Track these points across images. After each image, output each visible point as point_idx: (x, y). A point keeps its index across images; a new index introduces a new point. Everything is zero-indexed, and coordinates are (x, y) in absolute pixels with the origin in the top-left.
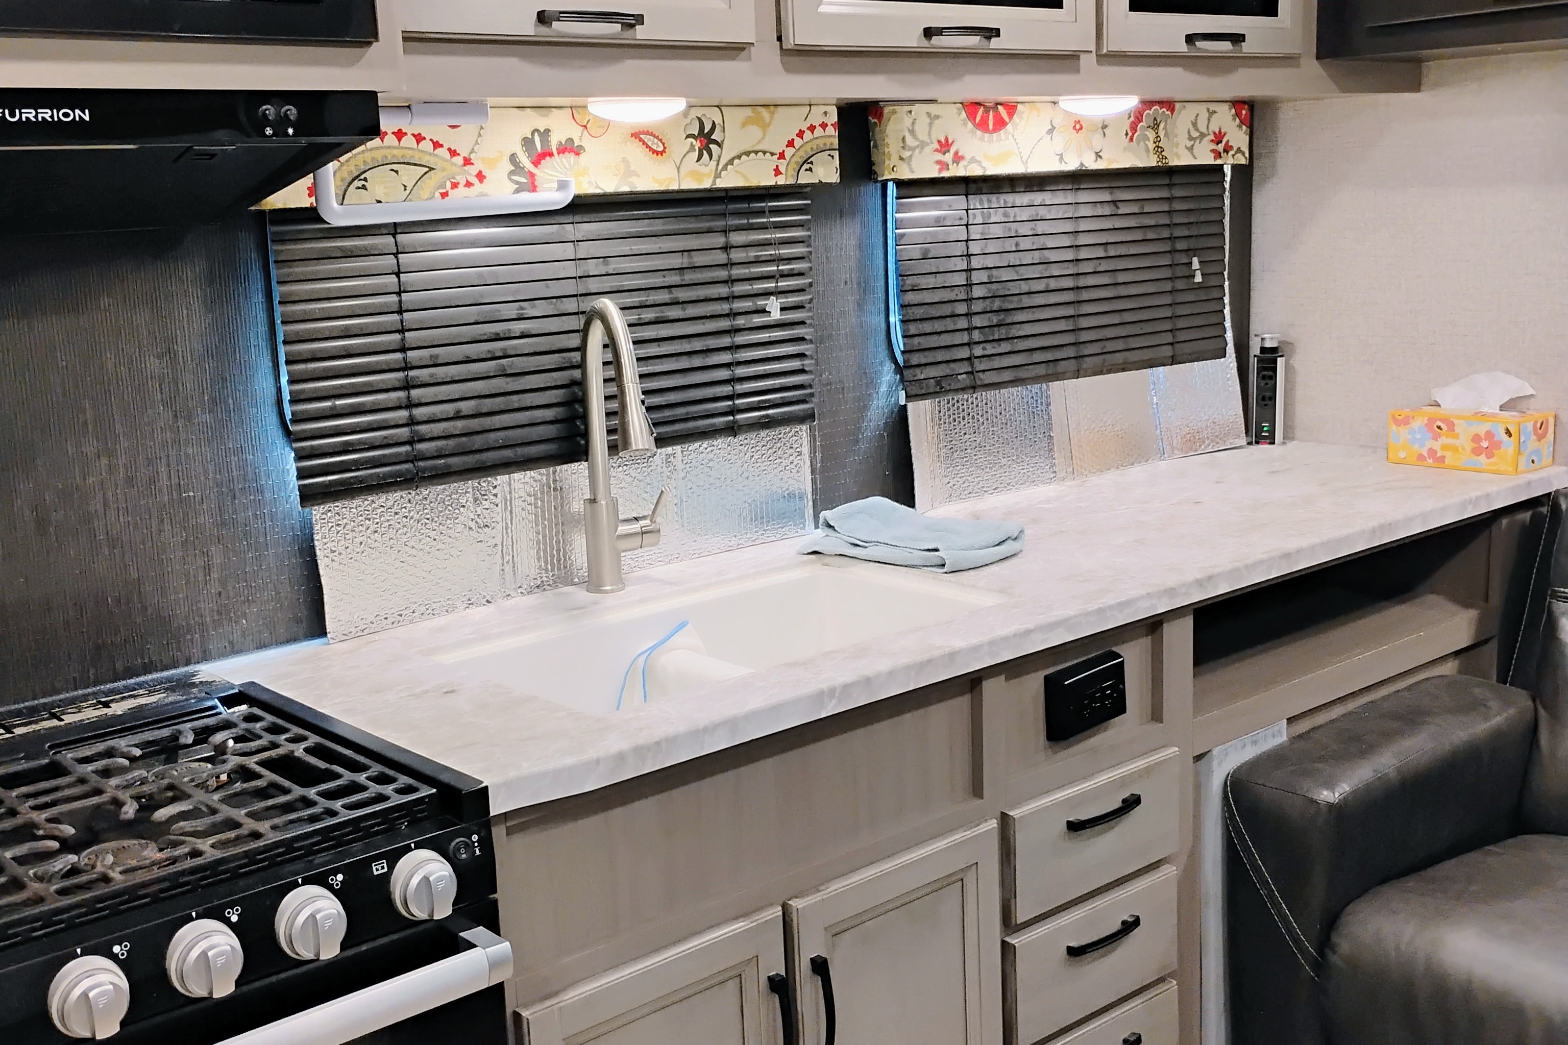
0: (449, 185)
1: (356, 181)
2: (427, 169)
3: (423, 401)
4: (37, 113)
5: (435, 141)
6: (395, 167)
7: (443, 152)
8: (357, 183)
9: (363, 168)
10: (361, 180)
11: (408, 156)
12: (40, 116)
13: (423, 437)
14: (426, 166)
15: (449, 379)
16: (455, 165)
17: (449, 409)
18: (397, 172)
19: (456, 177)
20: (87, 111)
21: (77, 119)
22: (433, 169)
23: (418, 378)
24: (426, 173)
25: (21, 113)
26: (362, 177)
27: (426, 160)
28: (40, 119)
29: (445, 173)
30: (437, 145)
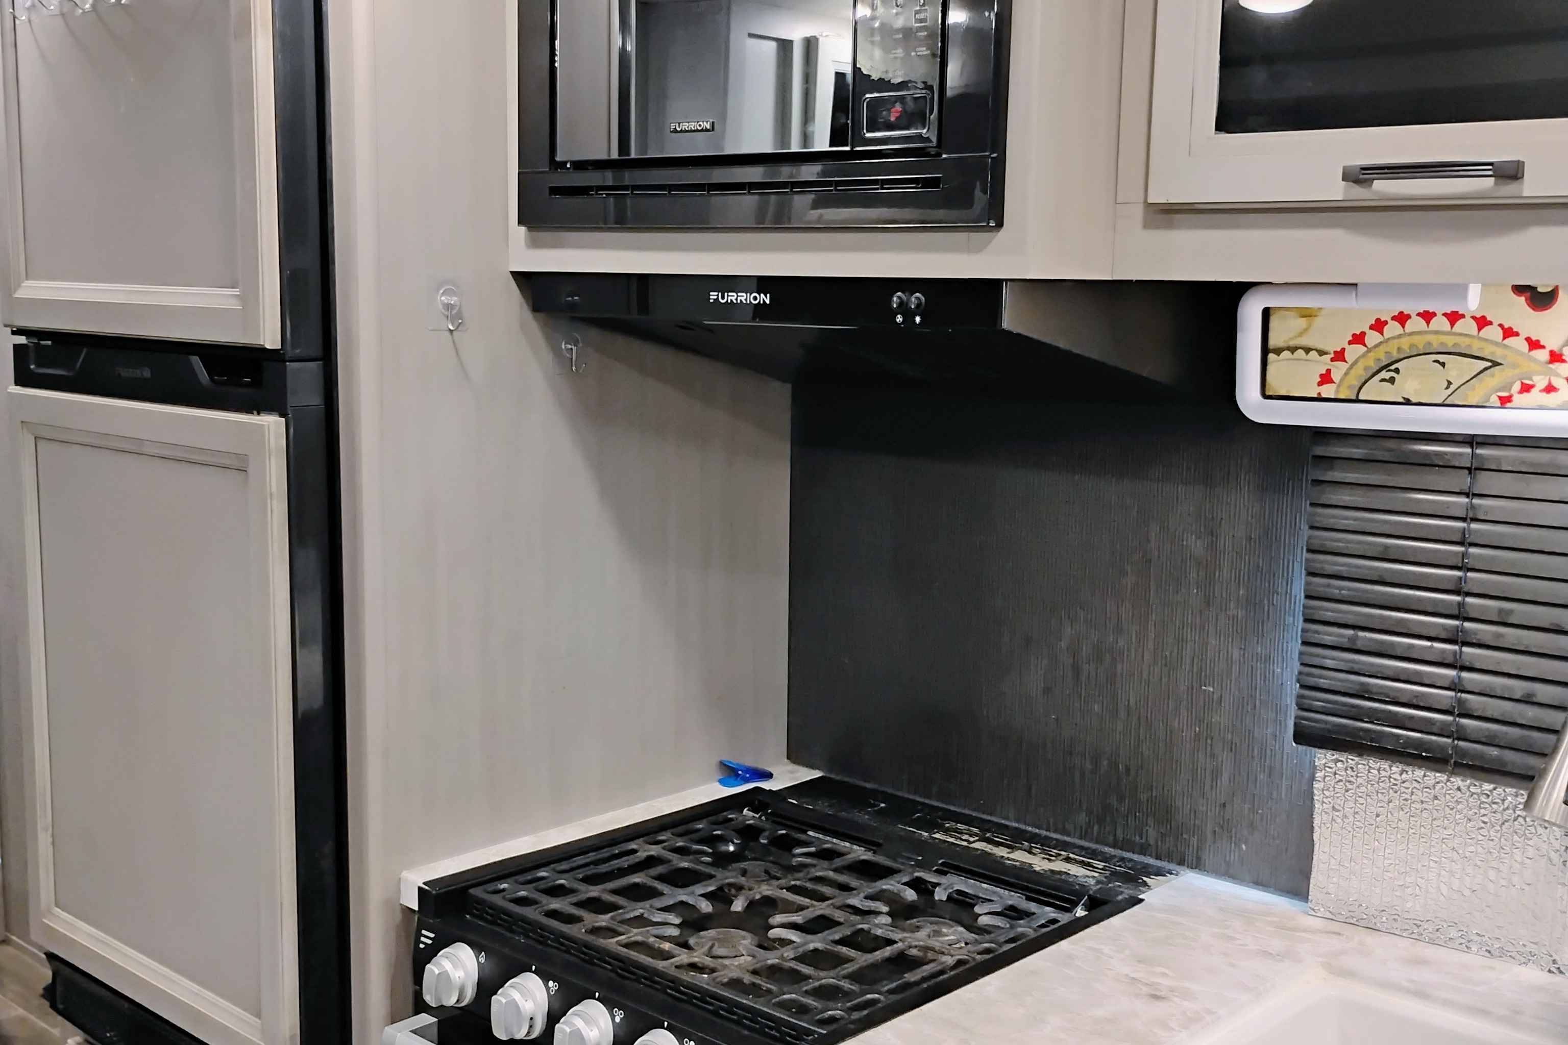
0: (1517, 386)
1: (1384, 372)
2: (1489, 364)
3: (1478, 666)
4: (738, 296)
5: (1506, 327)
6: (1441, 358)
7: (1518, 343)
8: (1385, 375)
9: (1396, 356)
10: (1390, 370)
11: (1464, 344)
12: (739, 298)
13: (1470, 713)
14: (1487, 360)
15: (1522, 648)
16: (1536, 361)
17: (1519, 687)
18: (1443, 364)
19: (1534, 378)
20: (768, 295)
21: (762, 302)
22: (1499, 364)
23: (1476, 634)
24: (1486, 369)
25: (728, 296)
26: (1393, 367)
27: (1488, 351)
28: (739, 302)
29: (1516, 371)
30: (1509, 333)
